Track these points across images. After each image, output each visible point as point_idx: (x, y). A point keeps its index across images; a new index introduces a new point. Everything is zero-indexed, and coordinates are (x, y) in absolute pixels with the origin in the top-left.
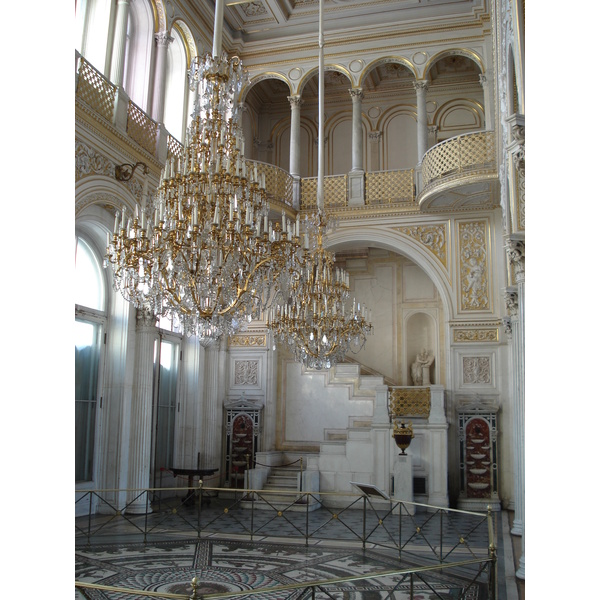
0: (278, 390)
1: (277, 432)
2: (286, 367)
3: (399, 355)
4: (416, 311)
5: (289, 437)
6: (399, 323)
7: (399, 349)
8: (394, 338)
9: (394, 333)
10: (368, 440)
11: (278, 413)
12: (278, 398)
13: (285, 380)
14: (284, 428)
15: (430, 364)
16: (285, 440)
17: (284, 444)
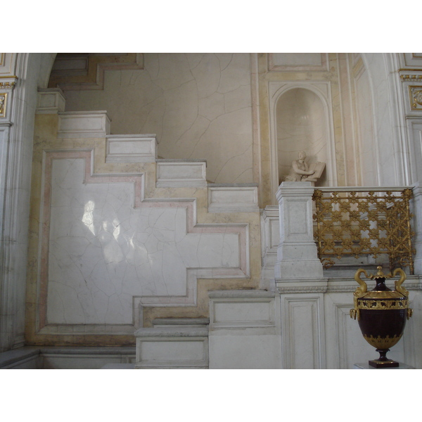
0: (32, 215)
1: (28, 304)
2: (49, 167)
3: (265, 159)
4: (291, 85)
5: (54, 316)
6: (262, 105)
7: (265, 149)
8: (254, 131)
9: (254, 122)
10: (269, 326)
11: (30, 264)
12: (31, 232)
13: (48, 194)
14: (44, 296)
15: (318, 175)
16: (45, 323)
17: (44, 331)
